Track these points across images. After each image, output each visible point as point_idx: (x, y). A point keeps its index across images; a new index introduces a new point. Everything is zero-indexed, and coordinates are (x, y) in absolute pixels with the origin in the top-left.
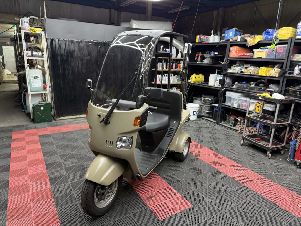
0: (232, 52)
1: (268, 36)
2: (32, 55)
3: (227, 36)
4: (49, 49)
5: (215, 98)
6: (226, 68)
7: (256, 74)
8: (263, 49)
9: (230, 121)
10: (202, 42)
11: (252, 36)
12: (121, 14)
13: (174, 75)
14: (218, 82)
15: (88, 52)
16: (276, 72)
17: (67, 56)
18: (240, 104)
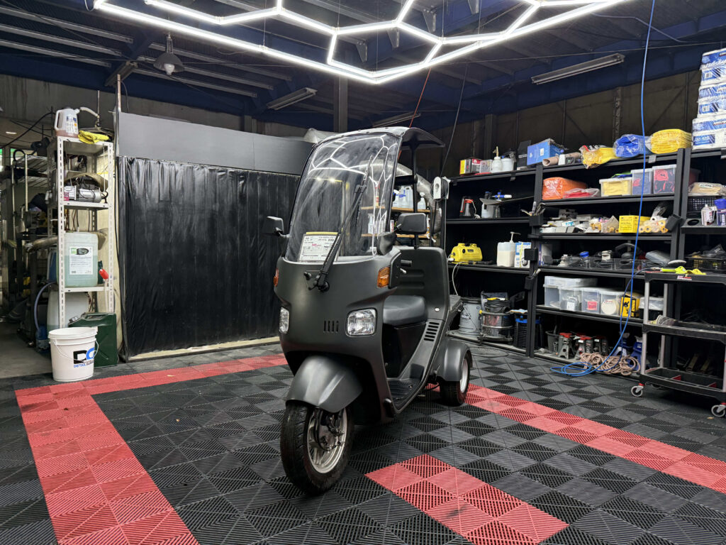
0: (550, 190)
2: (78, 196)
3: (533, 156)
4: (121, 183)
5: (511, 296)
6: (539, 224)
7: (612, 232)
8: (621, 177)
9: (560, 344)
10: (473, 173)
11: (594, 148)
12: (266, 128)
14: (522, 255)
15: (216, 193)
17: (165, 201)
18: (581, 304)
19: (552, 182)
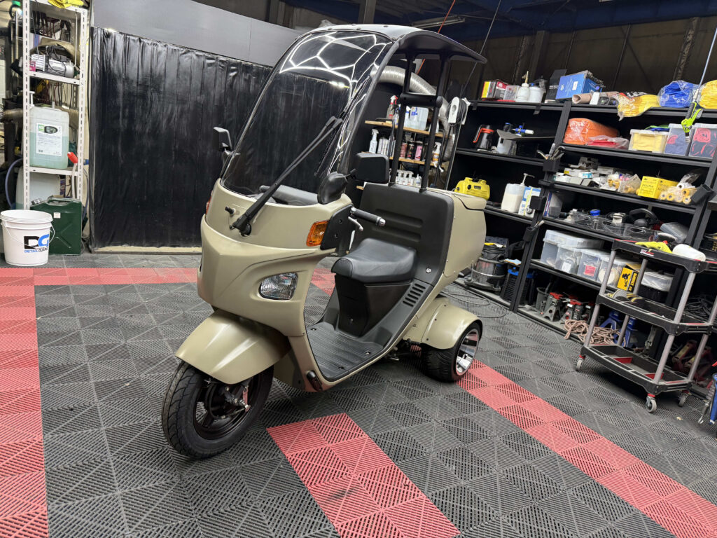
0: (574, 132)
1: (676, 99)
2: (47, 67)
3: (564, 90)
4: (95, 58)
5: (510, 244)
6: (553, 171)
7: (629, 193)
8: (656, 130)
9: (548, 305)
10: (496, 99)
11: (632, 94)
12: (295, 15)
13: (414, 176)
14: (528, 203)
15: (202, 83)
16: (685, 192)
17: (144, 85)
18: (578, 266)
19: (578, 123)
